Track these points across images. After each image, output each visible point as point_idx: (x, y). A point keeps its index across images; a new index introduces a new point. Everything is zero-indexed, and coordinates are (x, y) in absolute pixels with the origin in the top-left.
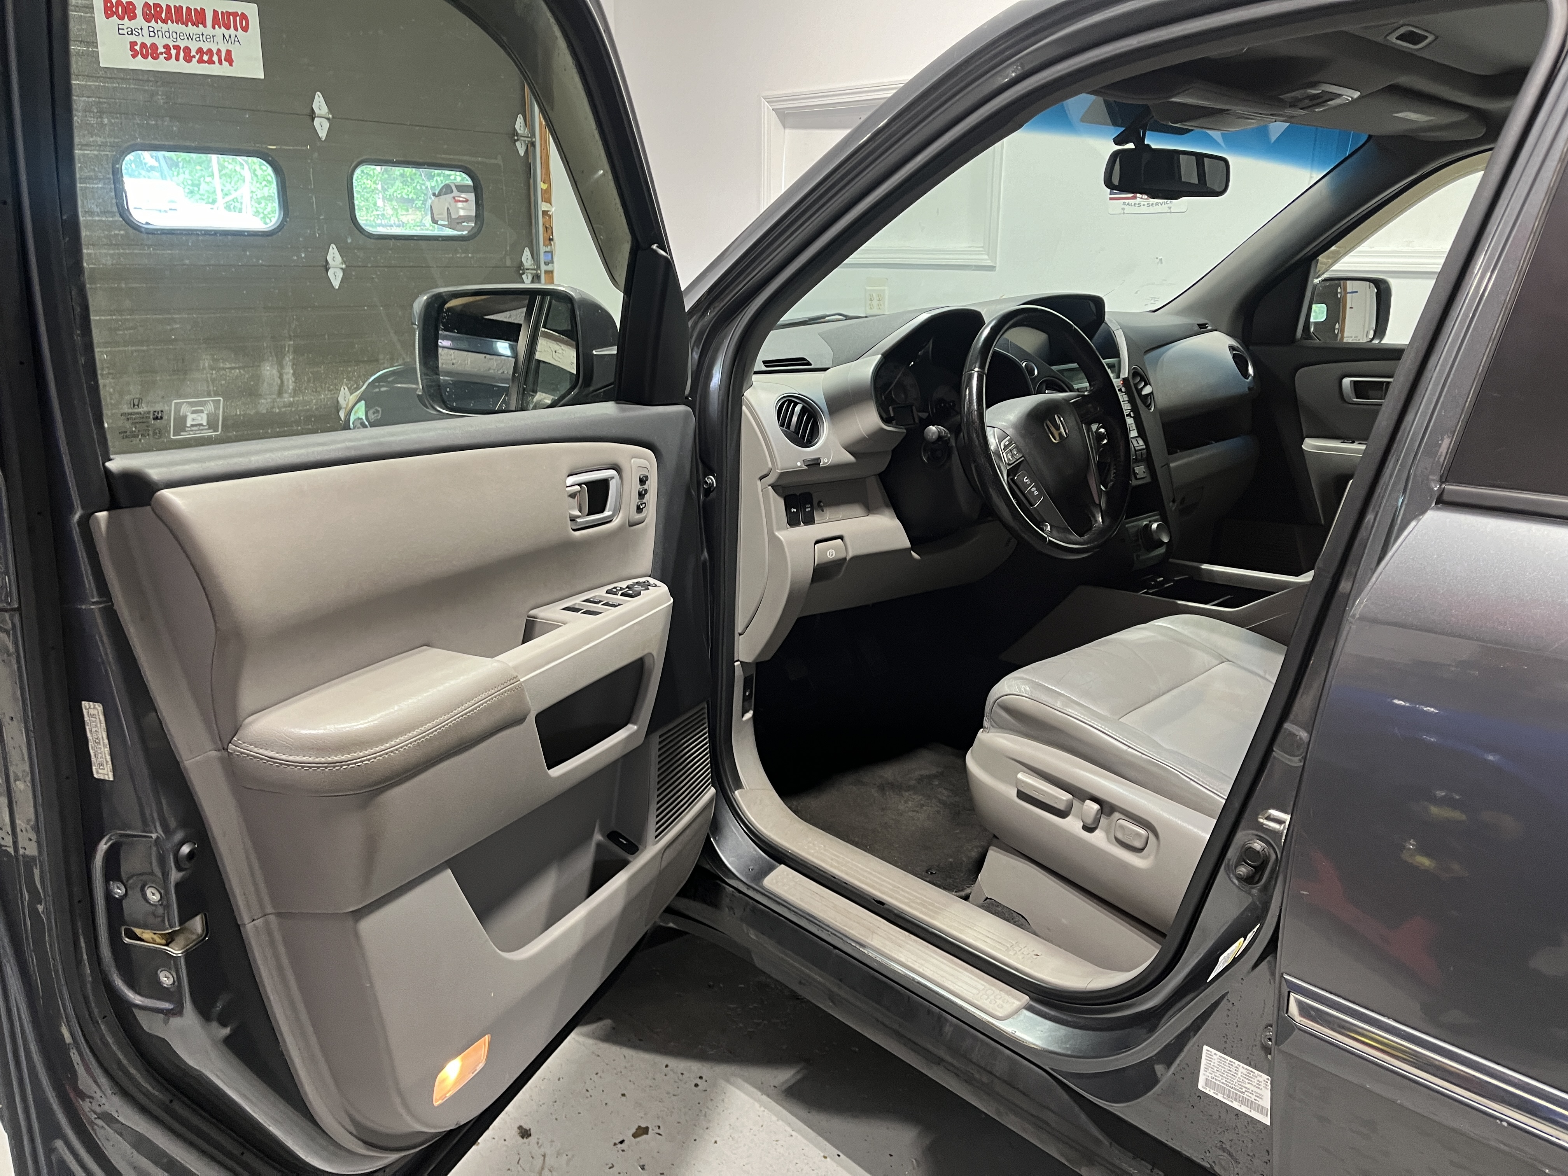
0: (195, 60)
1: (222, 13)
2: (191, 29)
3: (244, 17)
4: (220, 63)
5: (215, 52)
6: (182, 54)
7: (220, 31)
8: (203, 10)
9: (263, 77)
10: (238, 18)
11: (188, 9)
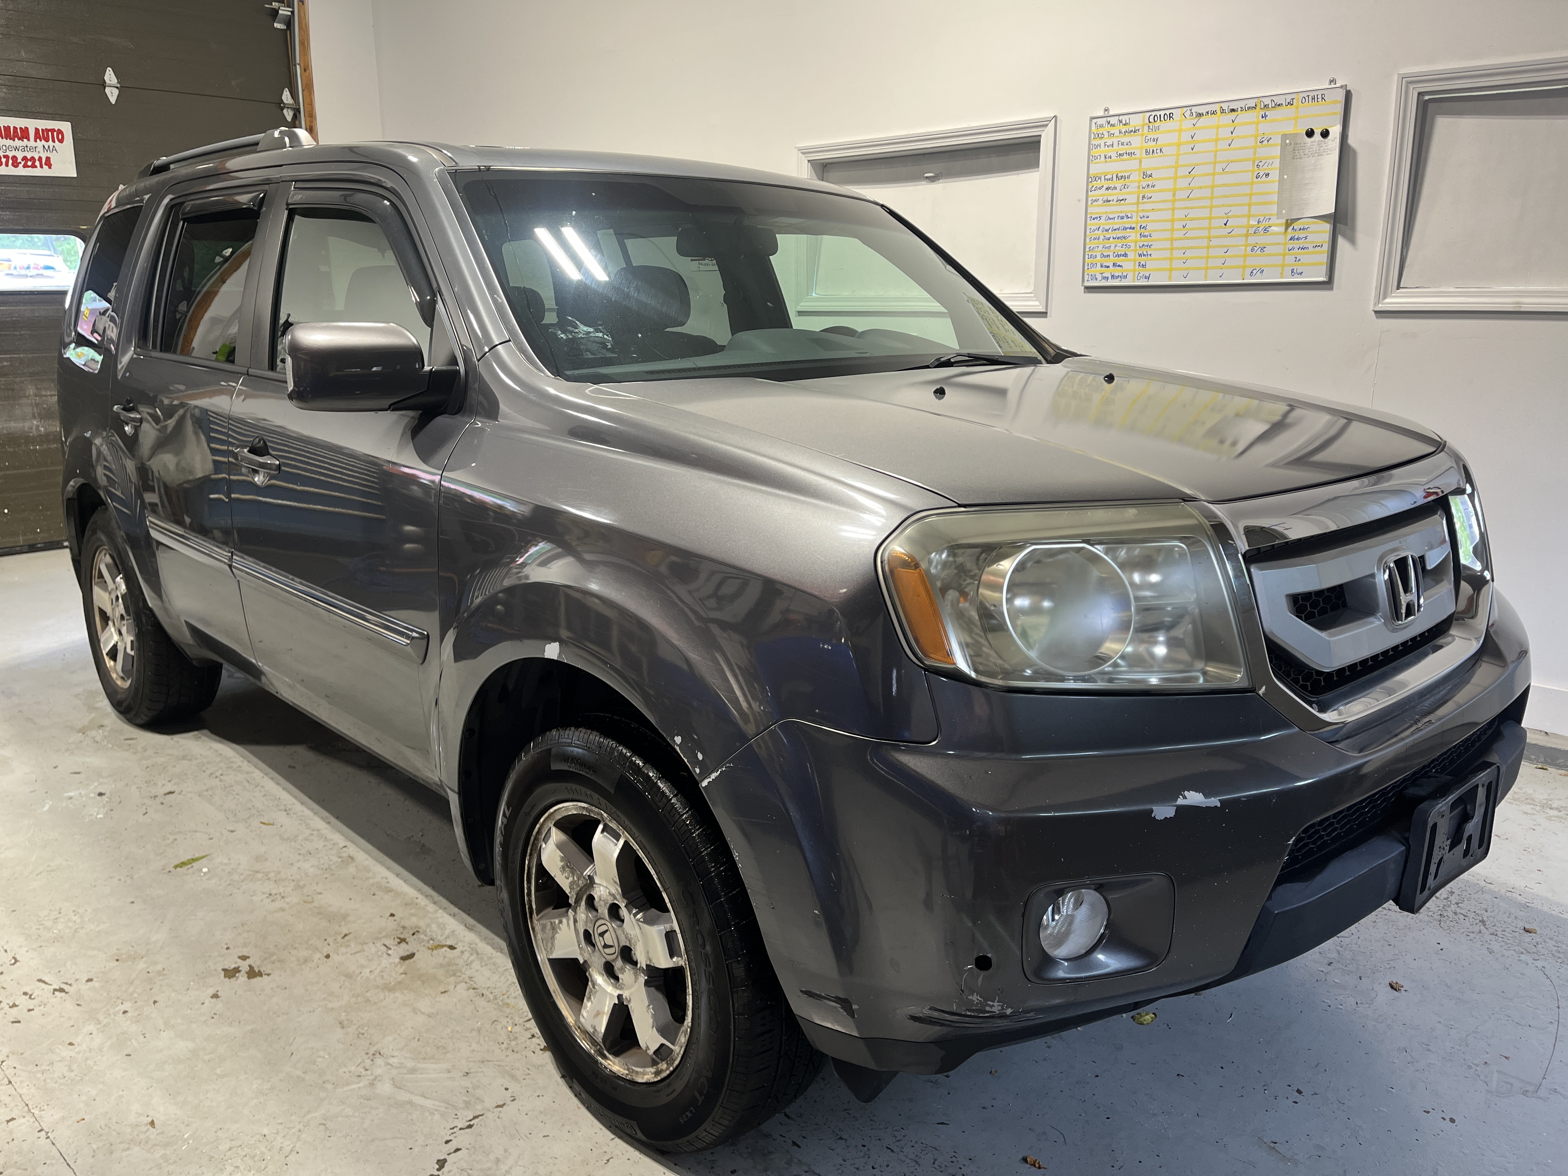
0: (21, 166)
1: (42, 130)
2: (17, 143)
3: (60, 132)
4: (41, 167)
5: (37, 158)
6: (10, 162)
7: (40, 144)
8: (27, 128)
9: (75, 175)
10: (55, 133)
11: (15, 128)
